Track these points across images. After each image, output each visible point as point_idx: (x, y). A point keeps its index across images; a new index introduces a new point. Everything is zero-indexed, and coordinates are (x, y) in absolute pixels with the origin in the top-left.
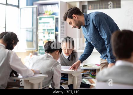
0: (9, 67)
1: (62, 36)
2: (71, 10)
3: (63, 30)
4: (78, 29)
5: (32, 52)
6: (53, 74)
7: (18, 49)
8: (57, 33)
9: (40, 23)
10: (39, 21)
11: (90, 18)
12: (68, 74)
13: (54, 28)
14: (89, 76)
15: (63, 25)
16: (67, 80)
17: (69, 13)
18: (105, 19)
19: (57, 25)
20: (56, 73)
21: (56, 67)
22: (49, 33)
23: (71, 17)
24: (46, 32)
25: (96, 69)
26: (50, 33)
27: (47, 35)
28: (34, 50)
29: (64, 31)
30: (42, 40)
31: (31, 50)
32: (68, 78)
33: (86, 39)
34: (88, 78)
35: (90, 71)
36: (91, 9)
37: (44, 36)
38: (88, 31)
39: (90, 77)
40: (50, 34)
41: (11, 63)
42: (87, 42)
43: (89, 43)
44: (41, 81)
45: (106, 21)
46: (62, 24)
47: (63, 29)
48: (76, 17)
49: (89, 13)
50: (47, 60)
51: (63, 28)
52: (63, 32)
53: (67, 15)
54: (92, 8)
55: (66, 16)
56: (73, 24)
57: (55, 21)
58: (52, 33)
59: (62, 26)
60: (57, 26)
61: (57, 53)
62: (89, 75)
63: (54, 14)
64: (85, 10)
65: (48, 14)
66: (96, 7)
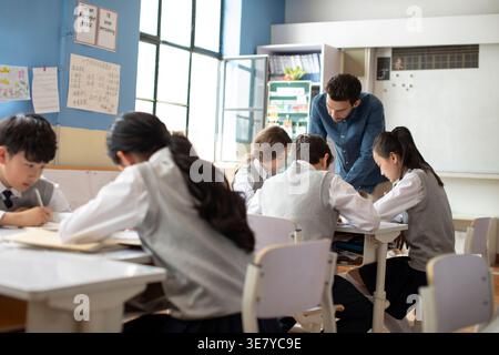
9: (272, 98)
13: (307, 111)
22: (294, 124)
24: (286, 122)
26: (297, 124)
36: (400, 69)
40: (297, 127)
54: (402, 65)
57: (309, 94)
58: (300, 125)
63: (307, 77)
64: (384, 71)
65: (292, 76)
66: (412, 63)
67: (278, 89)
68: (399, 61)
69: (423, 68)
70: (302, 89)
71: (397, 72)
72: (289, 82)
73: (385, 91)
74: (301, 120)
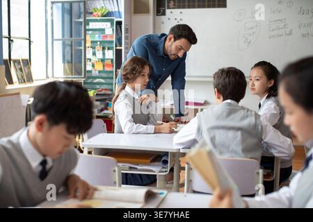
8: (119, 48)
24: (97, 47)
26: (106, 48)
30: (90, 60)
36: (173, 8)
37: (94, 54)
40: (106, 51)
46: (126, 33)
58: (109, 49)
63: (109, 14)
64: (162, 9)
65: (99, 14)
66: (181, 4)
67: (90, 23)
68: (172, 2)
69: (189, 7)
70: (109, 24)
71: (171, 10)
72: (98, 18)
73: (163, 23)
74: (110, 46)
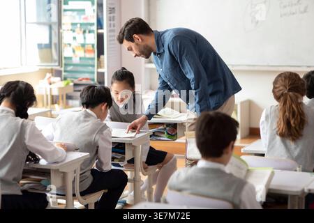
0: (25, 147)
1: (110, 36)
2: (130, 26)
3: (112, 25)
4: (144, 58)
5: (52, 71)
6: (98, 147)
7: (22, 65)
8: (100, 31)
9: (65, 10)
10: (64, 7)
11: (164, 41)
12: (124, 144)
13: (94, 21)
14: (163, 135)
15: (112, 15)
16: (124, 153)
17: (126, 31)
18: (192, 43)
19: (100, 14)
20: (102, 144)
21: (102, 134)
22: (84, 32)
23: (131, 39)
24: (78, 30)
25: (176, 124)
26: (87, 31)
27: (81, 35)
28: (54, 68)
29: (114, 26)
30: (70, 45)
31: (50, 68)
32: (124, 149)
33: (160, 76)
34: (161, 138)
35: (165, 126)
37: (75, 38)
38: (162, 63)
39: (165, 137)
40: (87, 34)
41: (27, 142)
42: (161, 80)
43: (164, 82)
44: (78, 167)
45: (194, 46)
46: (110, 13)
47: (112, 22)
48: (140, 40)
49: (163, 30)
50: (85, 121)
51: (114, 20)
52: (112, 28)
53: (123, 34)
55: (121, 36)
56: (135, 51)
57: (95, 7)
58: (89, 32)
59: (110, 17)
60: (100, 17)
61: (103, 108)
62: (164, 133)
67: (70, 2)
70: (89, 3)
74: (90, 28)
